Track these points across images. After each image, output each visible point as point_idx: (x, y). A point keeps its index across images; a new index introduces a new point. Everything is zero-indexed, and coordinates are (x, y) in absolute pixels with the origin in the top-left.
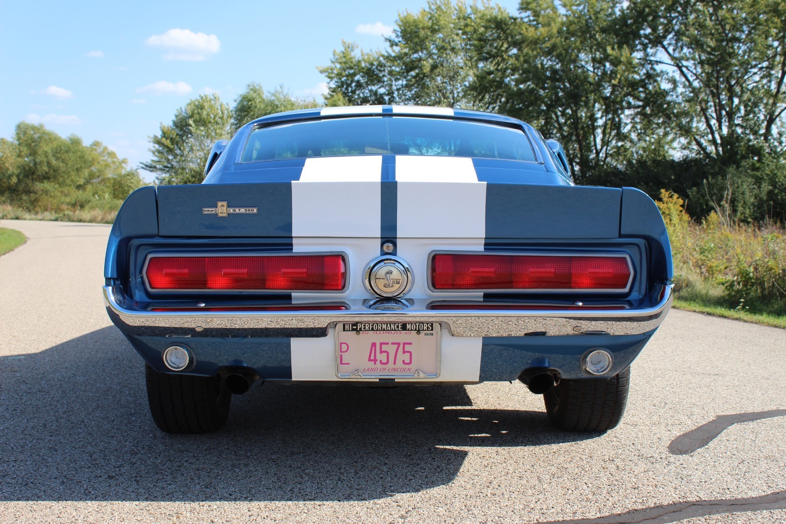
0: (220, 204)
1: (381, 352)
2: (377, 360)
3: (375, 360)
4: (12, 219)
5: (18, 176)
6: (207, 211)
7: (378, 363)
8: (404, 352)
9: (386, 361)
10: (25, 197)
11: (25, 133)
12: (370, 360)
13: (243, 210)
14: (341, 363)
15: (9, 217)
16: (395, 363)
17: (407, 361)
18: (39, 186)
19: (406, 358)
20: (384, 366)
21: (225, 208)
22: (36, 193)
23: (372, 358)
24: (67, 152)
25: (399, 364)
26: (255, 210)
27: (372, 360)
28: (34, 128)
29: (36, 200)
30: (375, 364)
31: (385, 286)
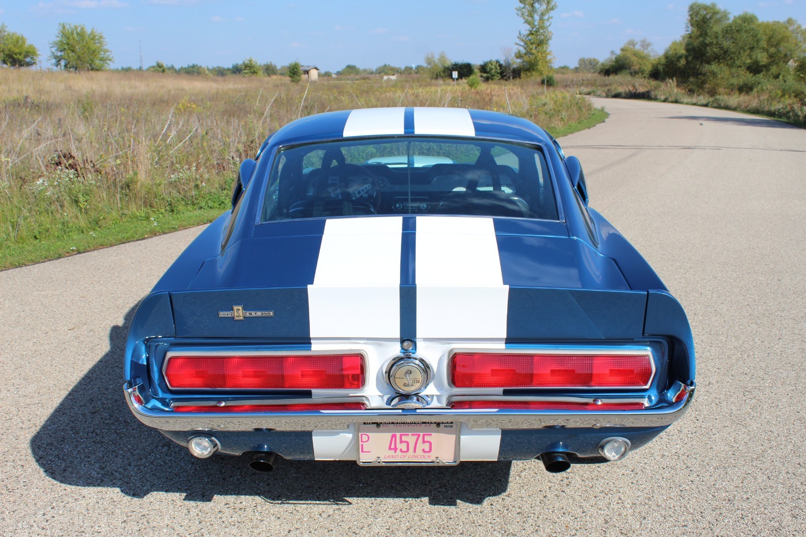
0: (235, 308)
1: (401, 442)
2: (397, 449)
3: (395, 449)
4: (672, 102)
5: (686, 57)
6: (222, 314)
7: (398, 451)
8: (424, 442)
9: (406, 450)
10: (692, 79)
11: (697, 13)
12: (390, 448)
13: (259, 314)
14: (362, 451)
15: (670, 99)
16: (415, 451)
17: (427, 449)
18: (706, 68)
19: (426, 447)
20: (405, 454)
21: (241, 312)
22: (705, 75)
23: (393, 446)
24: (738, 31)
25: (419, 451)
26: (272, 314)
27: (392, 449)
28: (706, 8)
29: (703, 82)
30: (395, 452)
31: (404, 385)
